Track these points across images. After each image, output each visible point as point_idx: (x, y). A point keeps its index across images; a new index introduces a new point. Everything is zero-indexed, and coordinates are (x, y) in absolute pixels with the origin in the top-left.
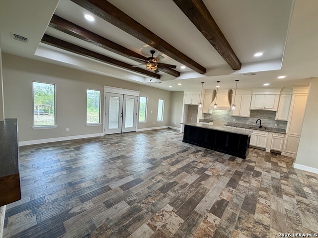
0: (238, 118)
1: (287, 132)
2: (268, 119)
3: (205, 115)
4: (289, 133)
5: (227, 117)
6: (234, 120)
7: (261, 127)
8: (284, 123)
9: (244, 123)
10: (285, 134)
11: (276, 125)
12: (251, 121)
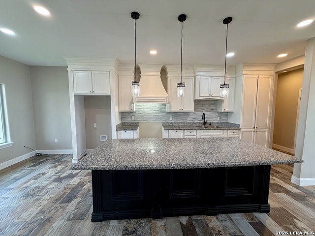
0: (175, 114)
1: (240, 127)
2: (210, 111)
3: (123, 114)
4: (244, 127)
5: (160, 115)
6: (171, 119)
7: (205, 123)
8: (226, 115)
9: (185, 121)
10: (240, 129)
11: (218, 118)
12: (193, 117)
